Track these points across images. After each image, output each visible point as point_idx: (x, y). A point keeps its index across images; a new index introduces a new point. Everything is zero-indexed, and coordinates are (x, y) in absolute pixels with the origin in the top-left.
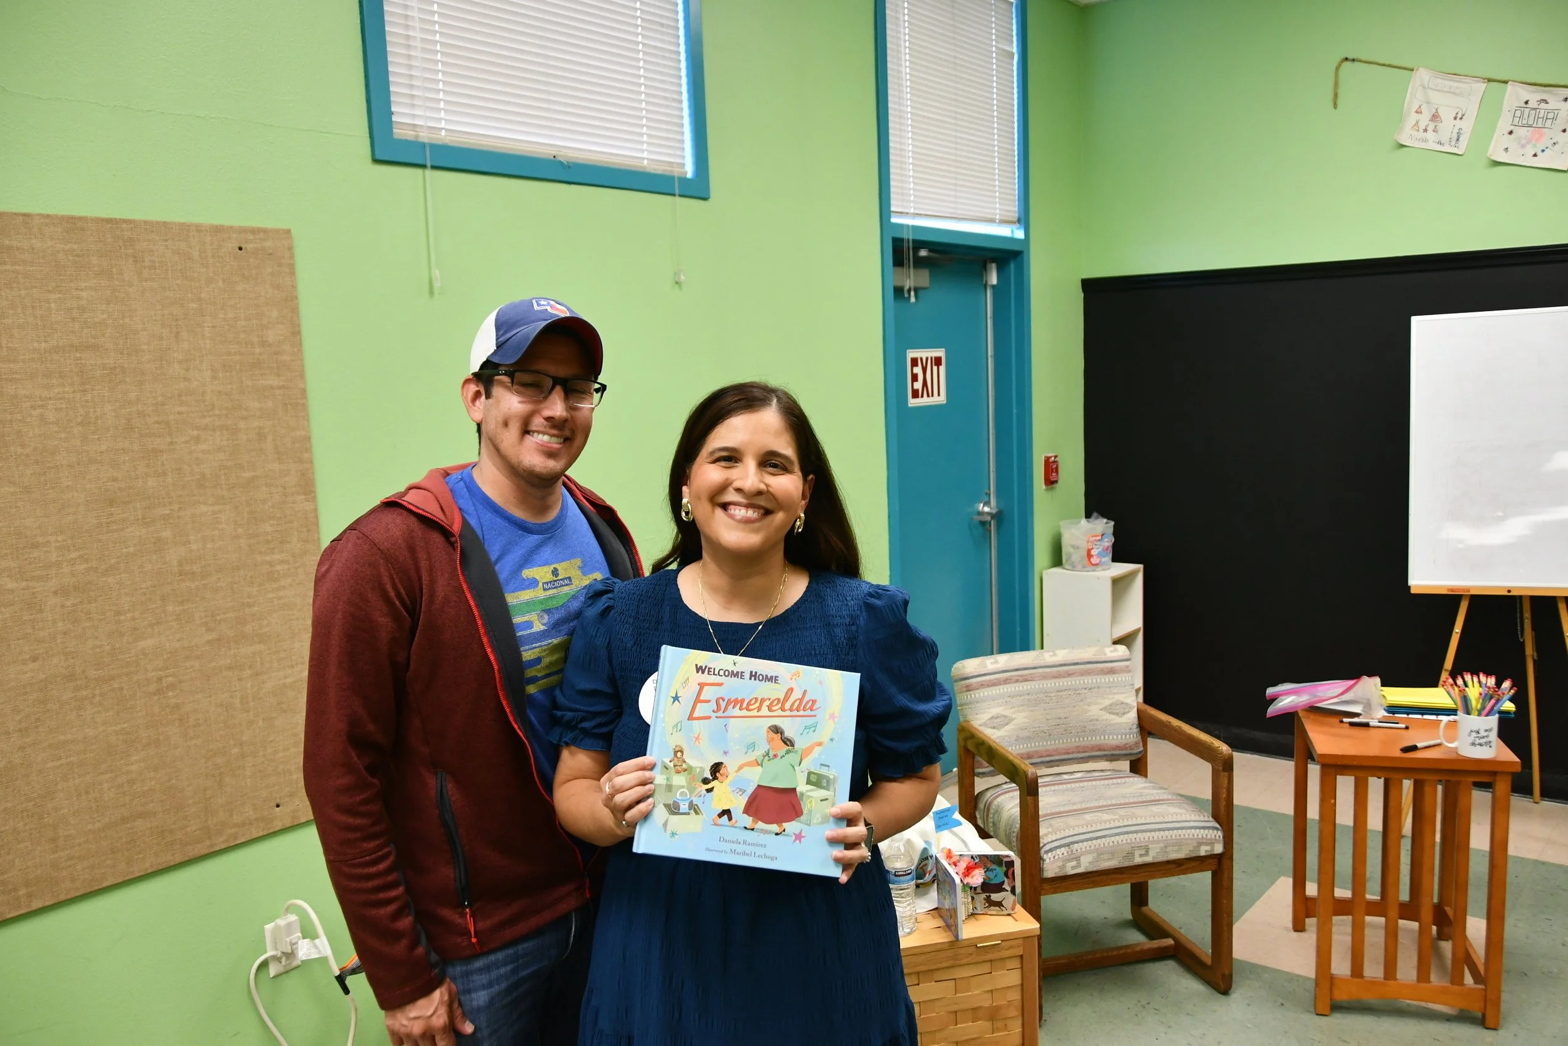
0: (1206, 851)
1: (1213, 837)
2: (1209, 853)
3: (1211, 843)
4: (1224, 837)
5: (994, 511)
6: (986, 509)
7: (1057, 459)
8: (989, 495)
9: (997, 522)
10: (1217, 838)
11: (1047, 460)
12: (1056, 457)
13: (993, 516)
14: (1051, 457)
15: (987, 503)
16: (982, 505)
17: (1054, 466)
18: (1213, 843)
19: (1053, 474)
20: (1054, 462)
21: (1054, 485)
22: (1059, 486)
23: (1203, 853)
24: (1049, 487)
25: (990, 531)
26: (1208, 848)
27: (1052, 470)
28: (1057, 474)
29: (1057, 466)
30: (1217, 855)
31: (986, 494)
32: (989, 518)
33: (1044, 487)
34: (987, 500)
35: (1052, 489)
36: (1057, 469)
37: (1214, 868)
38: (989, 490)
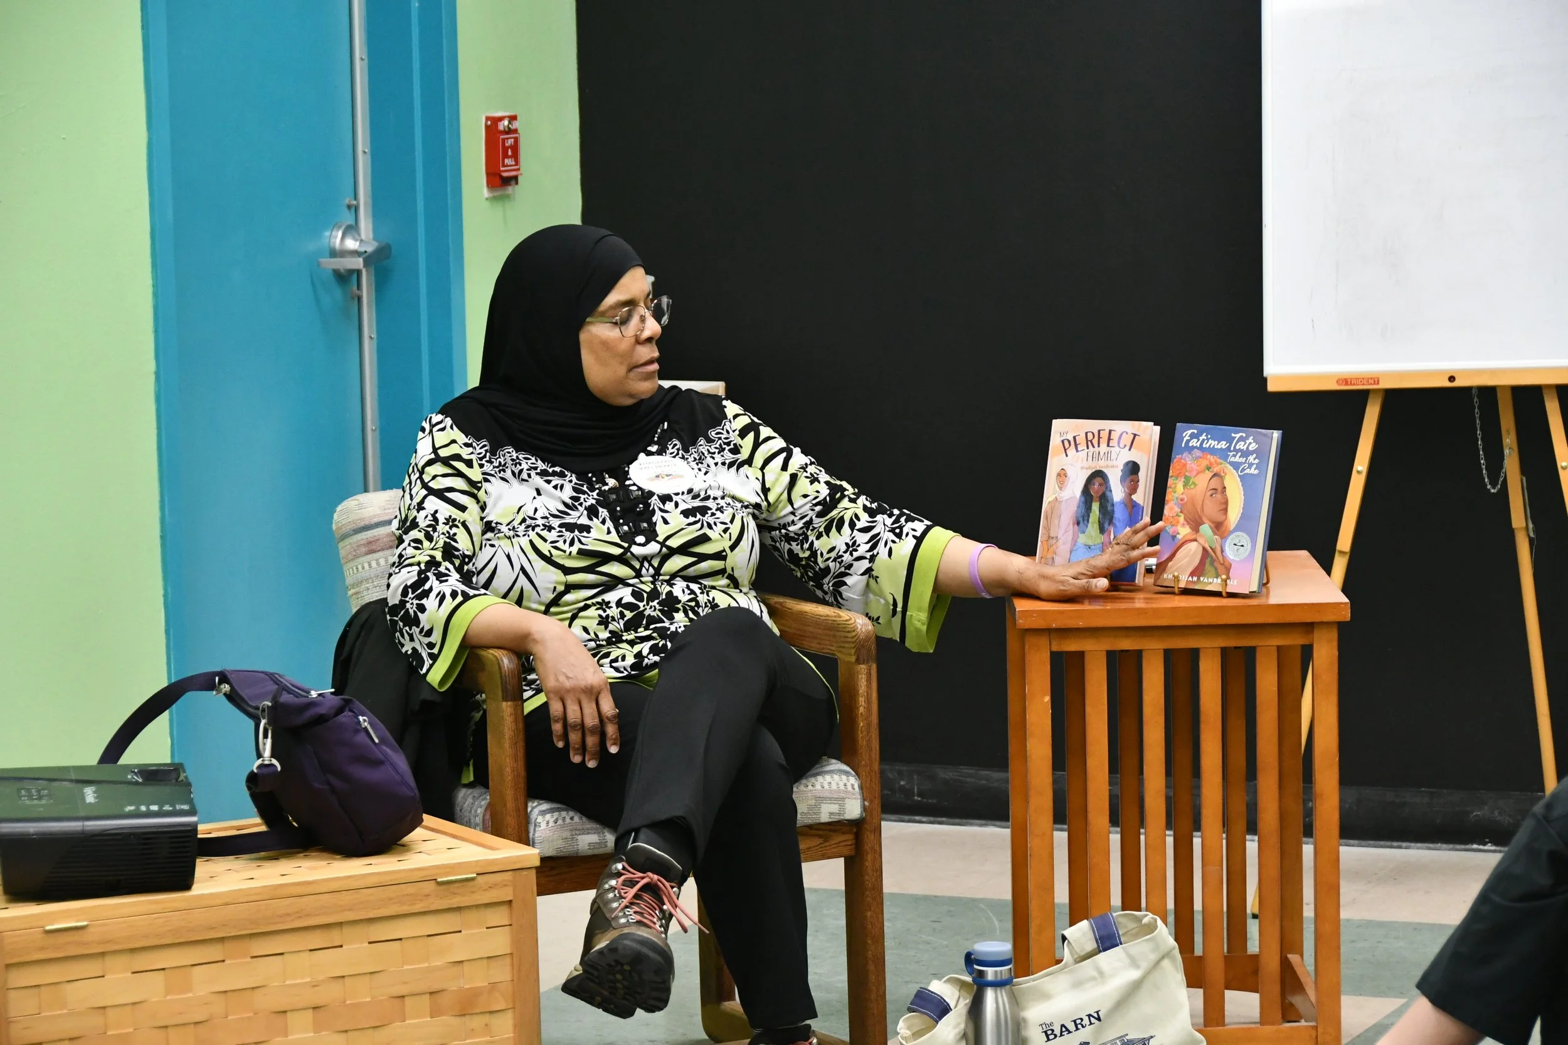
0: (831, 814)
1: (842, 787)
2: (836, 818)
3: (840, 800)
4: (861, 788)
5: (370, 249)
6: (351, 244)
7: (516, 125)
8: (357, 209)
9: (377, 274)
10: (849, 788)
11: (492, 124)
12: (513, 118)
13: (370, 259)
14: (501, 119)
15: (352, 229)
16: (340, 234)
17: (510, 142)
18: (843, 799)
19: (507, 161)
20: (509, 131)
21: (510, 190)
22: (518, 191)
23: (824, 818)
24: (498, 193)
25: (359, 299)
26: (834, 808)
27: (505, 149)
28: (517, 163)
29: (516, 140)
30: (850, 821)
31: (349, 207)
32: (358, 263)
33: (486, 193)
34: (351, 222)
35: (507, 197)
36: (515, 148)
37: (847, 851)
38: (356, 197)
